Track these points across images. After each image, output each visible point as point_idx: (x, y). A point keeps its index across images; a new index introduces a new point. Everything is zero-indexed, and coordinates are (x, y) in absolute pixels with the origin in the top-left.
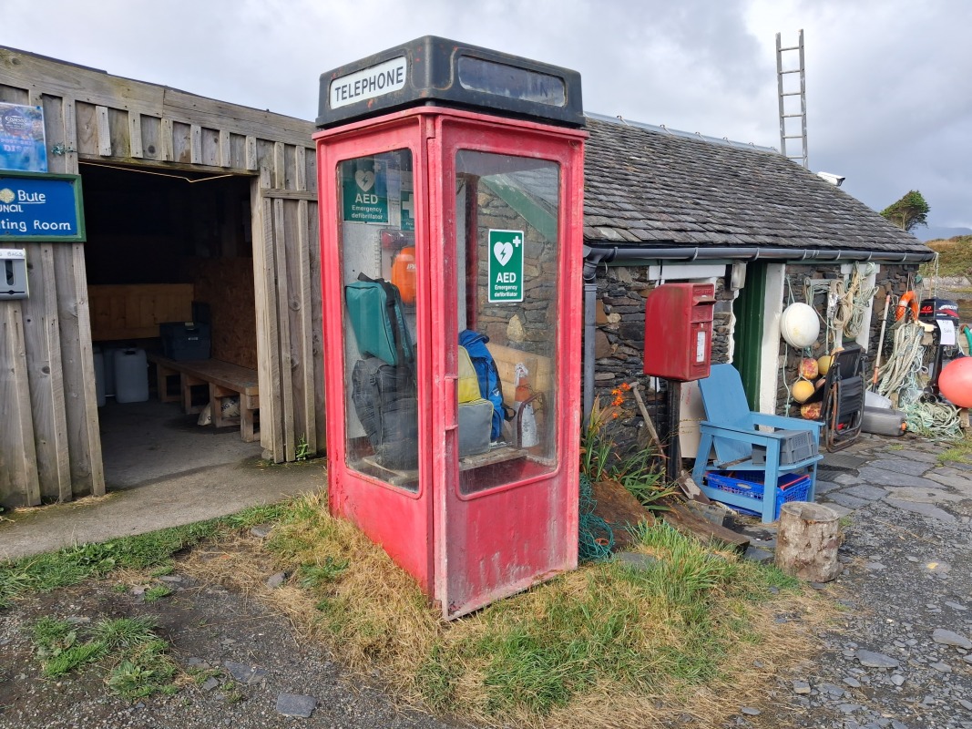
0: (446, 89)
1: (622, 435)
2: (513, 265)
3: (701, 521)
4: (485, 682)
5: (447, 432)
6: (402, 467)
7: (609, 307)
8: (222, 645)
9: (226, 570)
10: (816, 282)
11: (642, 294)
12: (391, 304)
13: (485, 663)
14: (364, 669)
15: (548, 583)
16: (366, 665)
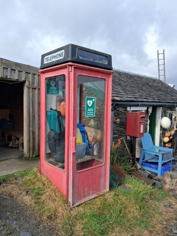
0: (75, 58)
1: (120, 151)
2: (92, 106)
3: (142, 176)
4: (83, 229)
5: (73, 153)
6: (60, 162)
7: (117, 117)
8: (6, 215)
9: (10, 190)
10: (169, 112)
11: (126, 114)
12: (58, 117)
13: (82, 221)
14: (47, 223)
15: (101, 196)
16: (48, 222)
